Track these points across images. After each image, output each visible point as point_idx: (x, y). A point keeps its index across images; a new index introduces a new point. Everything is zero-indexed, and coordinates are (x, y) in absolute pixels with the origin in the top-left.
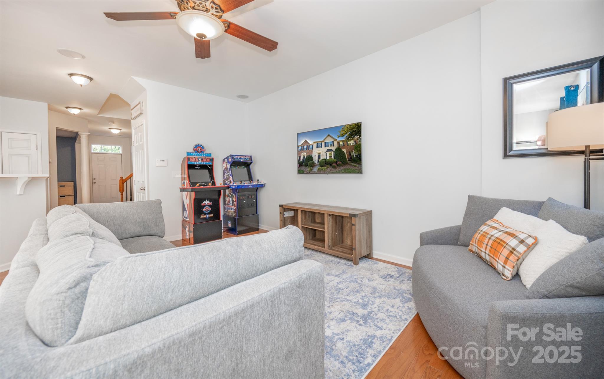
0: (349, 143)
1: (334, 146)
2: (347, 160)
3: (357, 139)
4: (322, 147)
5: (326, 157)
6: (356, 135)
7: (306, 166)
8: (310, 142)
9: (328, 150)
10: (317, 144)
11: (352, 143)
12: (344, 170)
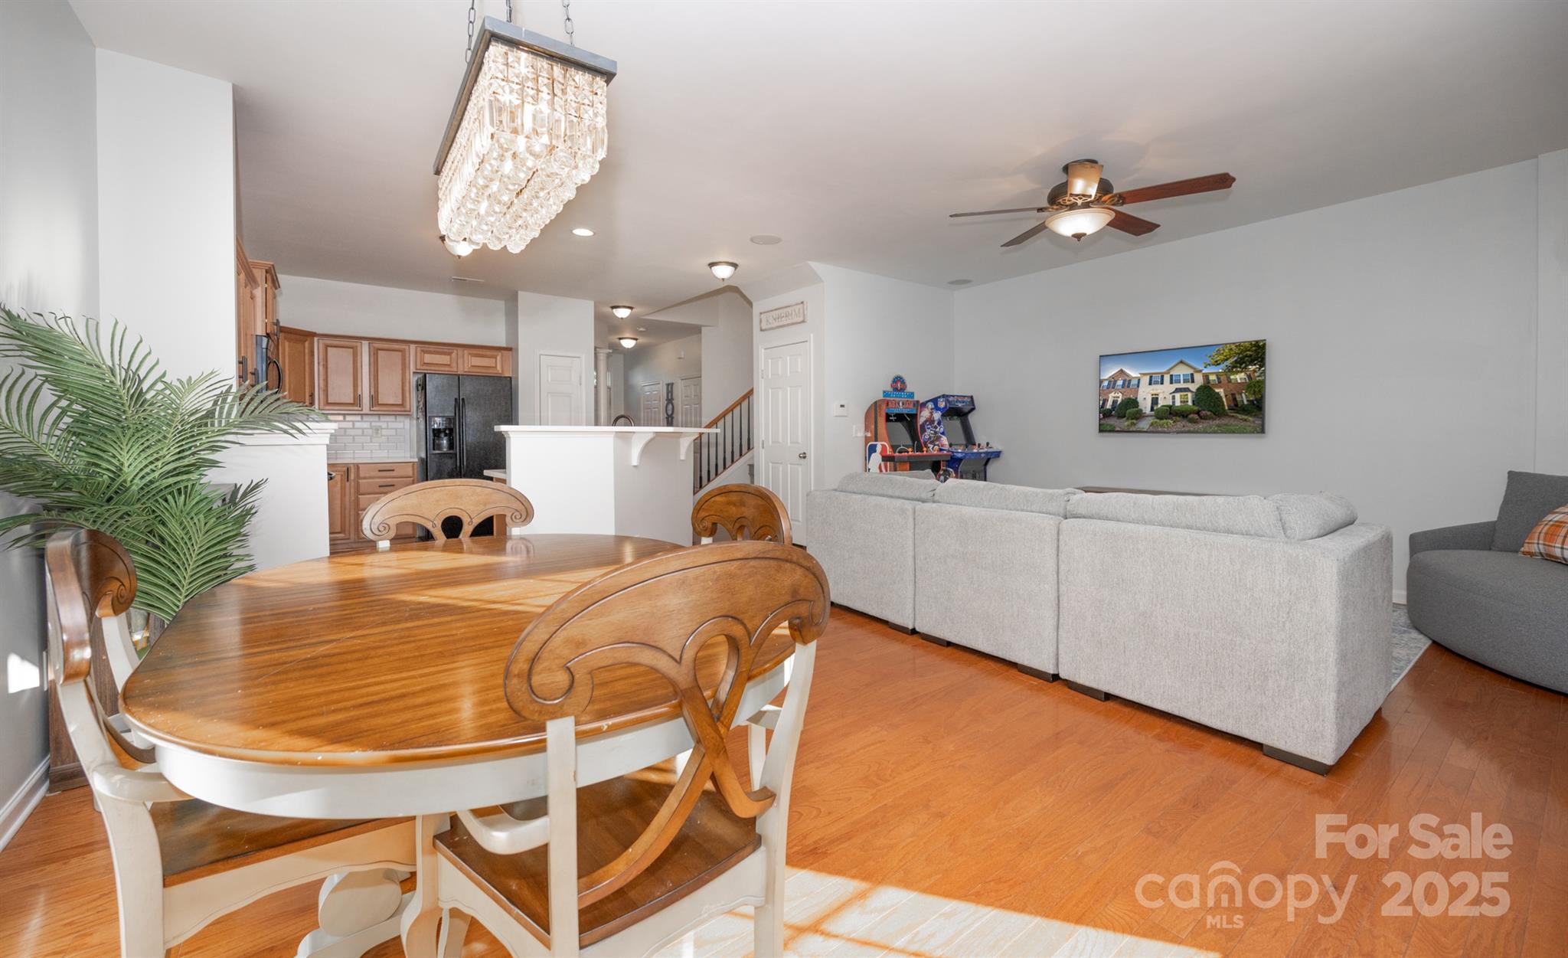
0: (1232, 377)
1: (1193, 382)
2: (1227, 408)
3: (1254, 371)
4: (1162, 383)
5: (1174, 402)
6: (1252, 362)
7: (1121, 416)
8: (1133, 373)
9: (1177, 390)
10: (1151, 377)
11: (1239, 377)
12: (1218, 426)
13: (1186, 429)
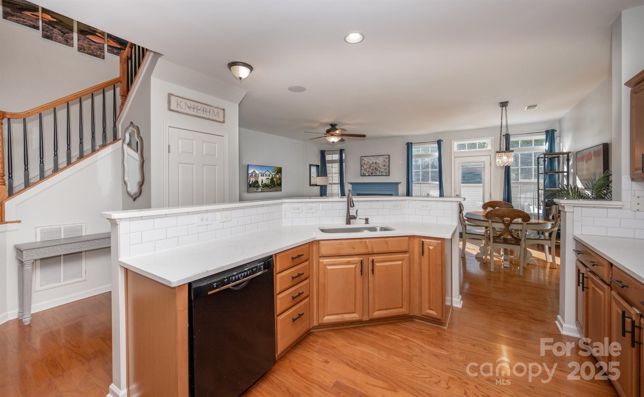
1: (270, 176)
4: (264, 176)
8: (257, 172)
9: (267, 179)
11: (278, 176)
13: (268, 191)
